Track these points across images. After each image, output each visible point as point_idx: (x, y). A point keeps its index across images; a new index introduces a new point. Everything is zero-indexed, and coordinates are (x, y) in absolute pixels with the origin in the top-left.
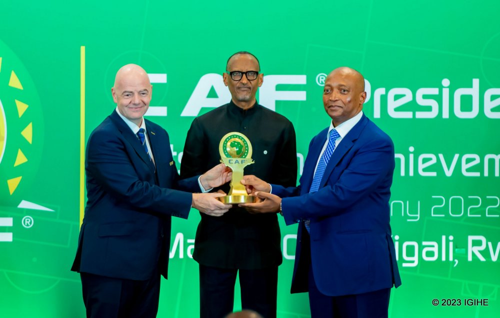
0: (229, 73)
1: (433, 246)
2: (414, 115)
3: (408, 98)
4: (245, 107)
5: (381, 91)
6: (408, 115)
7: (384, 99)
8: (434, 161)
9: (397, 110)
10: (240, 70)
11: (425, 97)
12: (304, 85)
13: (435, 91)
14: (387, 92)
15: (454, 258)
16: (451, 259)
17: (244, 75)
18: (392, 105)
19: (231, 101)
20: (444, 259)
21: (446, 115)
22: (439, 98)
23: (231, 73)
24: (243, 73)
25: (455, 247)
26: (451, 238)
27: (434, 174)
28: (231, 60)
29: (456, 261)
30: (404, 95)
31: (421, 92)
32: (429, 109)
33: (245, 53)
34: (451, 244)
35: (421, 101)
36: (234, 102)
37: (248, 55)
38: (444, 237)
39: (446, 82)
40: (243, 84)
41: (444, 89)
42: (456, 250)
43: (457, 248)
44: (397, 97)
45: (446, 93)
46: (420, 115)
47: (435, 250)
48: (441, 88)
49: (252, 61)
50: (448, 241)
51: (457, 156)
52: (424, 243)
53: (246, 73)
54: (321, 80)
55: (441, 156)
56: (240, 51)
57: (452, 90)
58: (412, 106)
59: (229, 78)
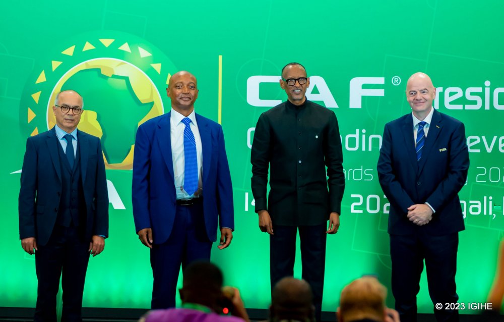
0: (285, 80)
1: (477, 204)
2: (464, 107)
3: (460, 94)
4: (298, 103)
5: (440, 89)
6: (460, 107)
7: (442, 95)
8: (479, 141)
9: (451, 103)
10: (293, 78)
11: (472, 94)
12: (383, 85)
13: (479, 90)
14: (444, 90)
15: (493, 213)
16: (490, 213)
17: (297, 81)
18: (448, 99)
19: (288, 101)
20: (485, 213)
21: (487, 107)
22: (482, 95)
23: (287, 81)
24: (296, 80)
25: (494, 205)
26: (491, 198)
27: (478, 151)
28: (285, 70)
29: (495, 215)
30: (457, 93)
31: (469, 90)
32: (475, 103)
33: (295, 64)
34: (491, 202)
35: (469, 97)
36: (290, 101)
37: (298, 65)
38: (485, 198)
39: (487, 83)
40: (297, 87)
41: (486, 88)
42: (495, 207)
43: (495, 205)
44: (451, 94)
45: (487, 91)
46: (468, 107)
47: (479, 207)
48: (484, 87)
49: (301, 70)
50: (488, 201)
51: (495, 138)
52: (471, 202)
53: (298, 79)
54: (395, 81)
55: (484, 138)
56: (290, 62)
57: (492, 89)
58: (463, 101)
59: (285, 84)
